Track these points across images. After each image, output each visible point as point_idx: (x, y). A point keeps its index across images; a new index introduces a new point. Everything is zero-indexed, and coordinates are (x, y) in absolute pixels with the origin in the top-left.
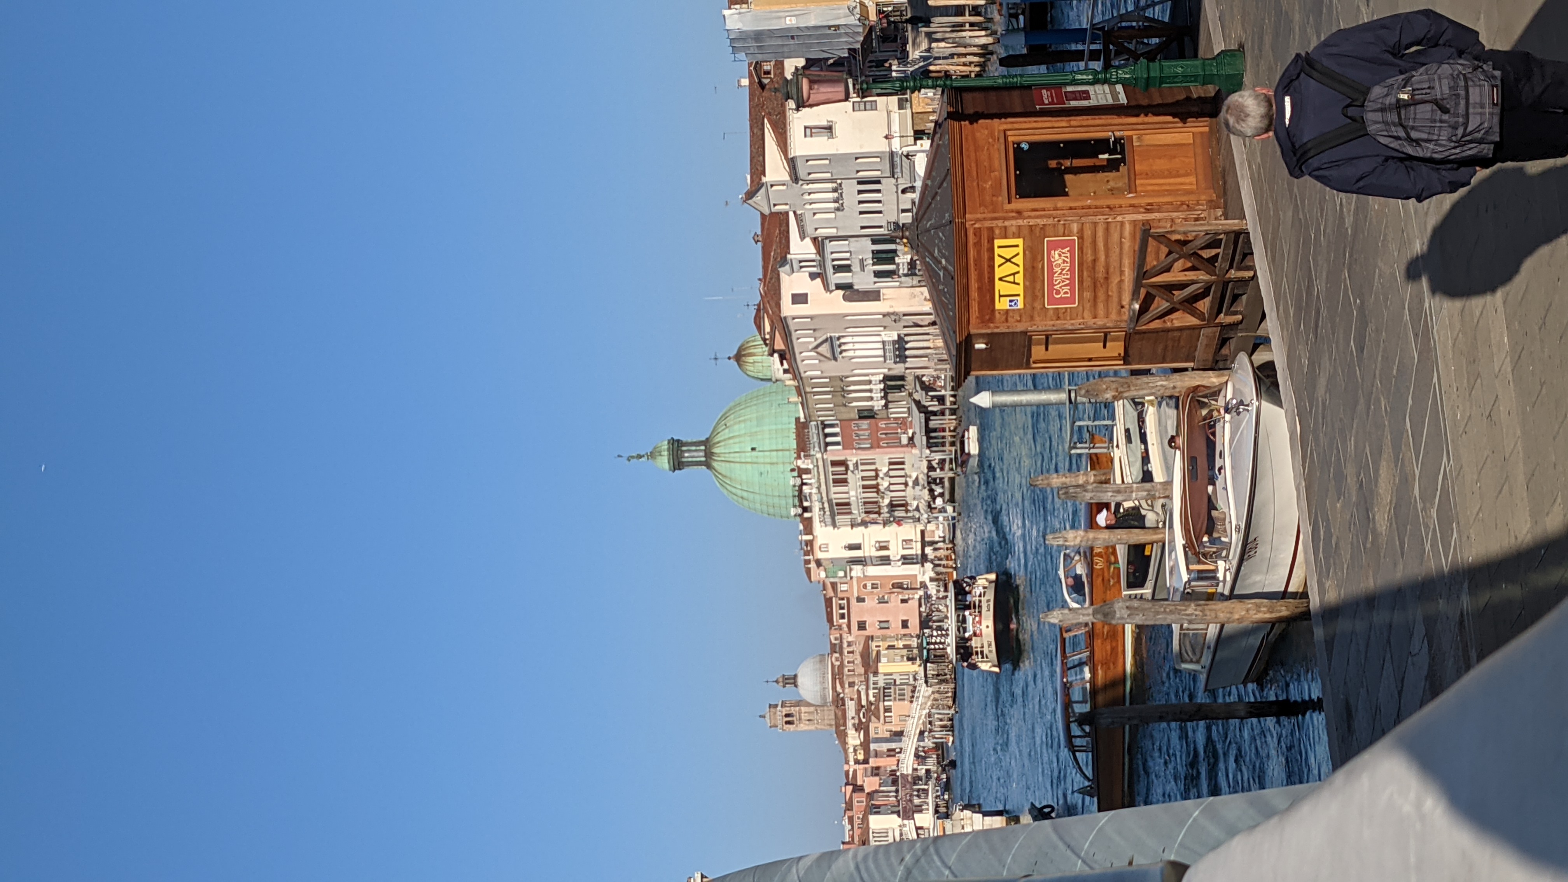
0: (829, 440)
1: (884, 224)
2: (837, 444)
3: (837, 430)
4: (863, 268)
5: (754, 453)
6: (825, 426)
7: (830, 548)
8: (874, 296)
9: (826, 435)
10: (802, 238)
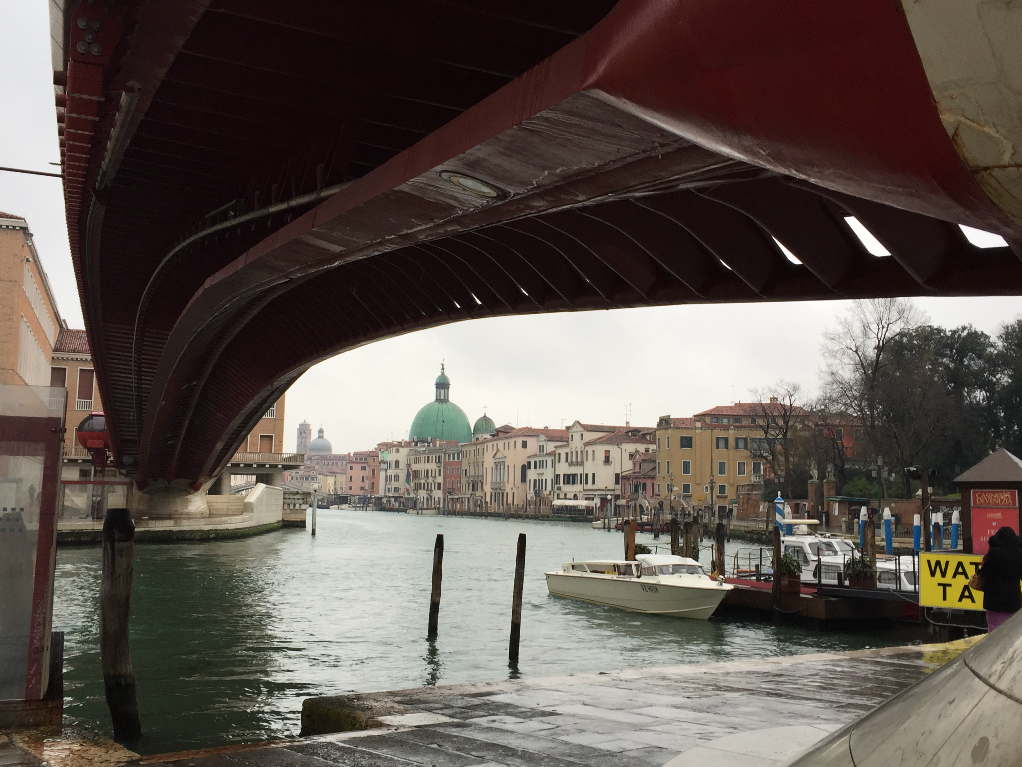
0: (452, 456)
1: (559, 486)
2: (449, 459)
3: (456, 460)
4: (539, 474)
5: (441, 422)
6: (458, 455)
7: (397, 454)
8: (524, 478)
9: (454, 455)
10: (556, 447)
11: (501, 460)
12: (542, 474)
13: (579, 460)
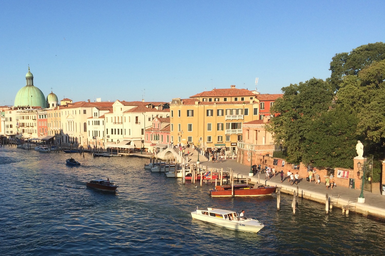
0: (41, 116)
1: (108, 135)
2: (40, 118)
3: (44, 118)
4: (95, 128)
5: (31, 96)
6: (45, 115)
7: (10, 114)
8: (86, 130)
10: (104, 114)
11: (71, 120)
12: (97, 128)
13: (120, 121)
